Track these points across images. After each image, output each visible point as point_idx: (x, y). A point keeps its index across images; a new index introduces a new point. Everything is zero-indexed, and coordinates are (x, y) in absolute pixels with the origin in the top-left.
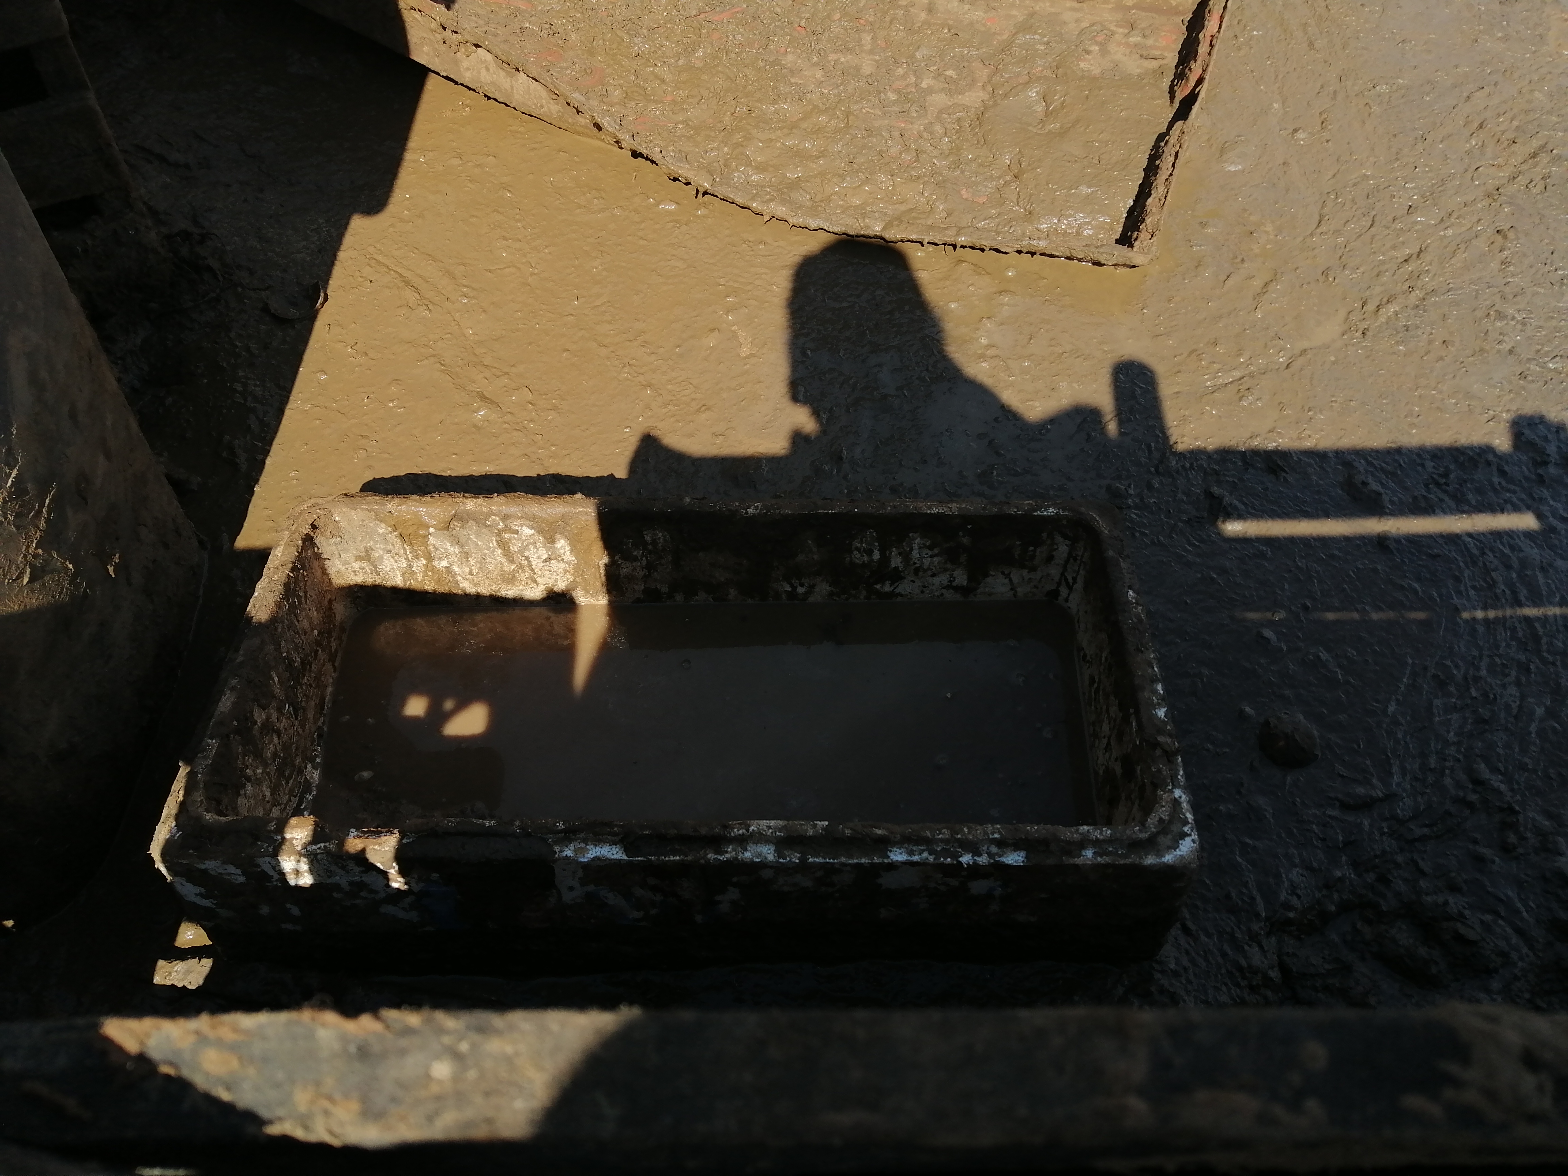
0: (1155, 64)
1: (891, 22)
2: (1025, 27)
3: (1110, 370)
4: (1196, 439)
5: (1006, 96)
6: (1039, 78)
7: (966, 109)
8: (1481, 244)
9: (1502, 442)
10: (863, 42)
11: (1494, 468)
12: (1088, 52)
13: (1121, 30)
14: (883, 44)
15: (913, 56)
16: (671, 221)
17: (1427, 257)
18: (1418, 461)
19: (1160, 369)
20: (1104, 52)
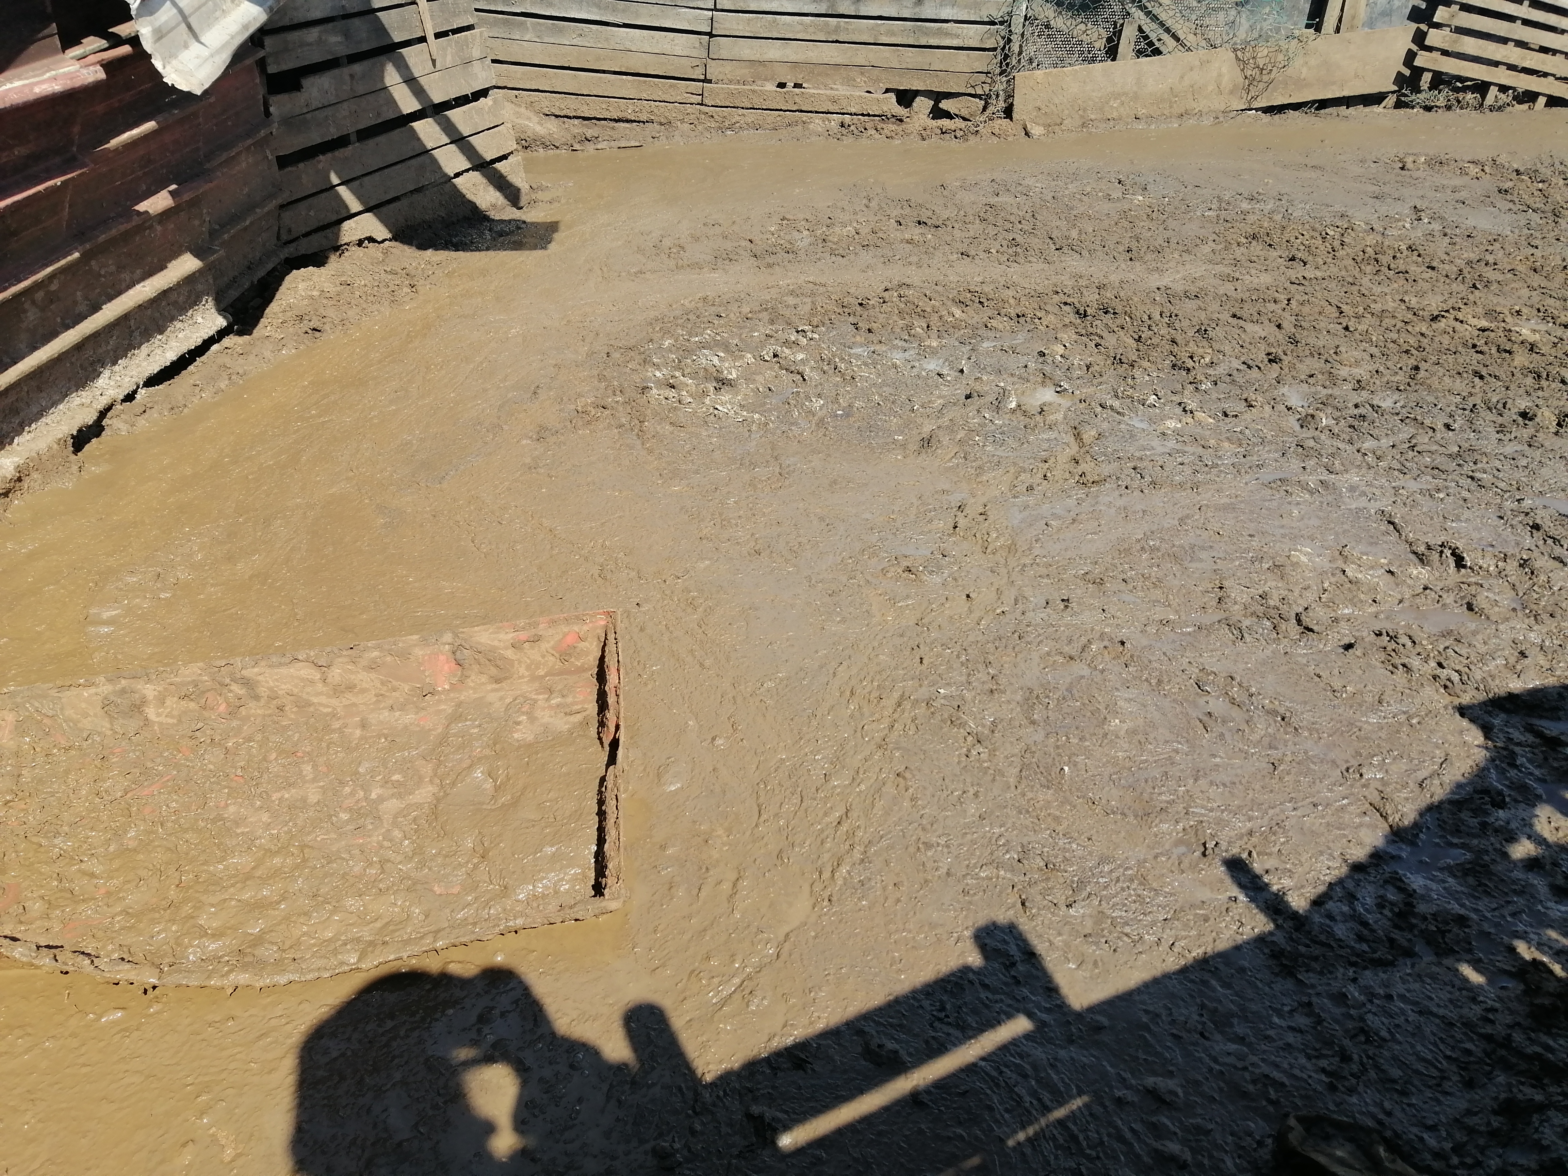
0: (578, 718)
1: (328, 748)
2: (455, 717)
3: (621, 1022)
4: (721, 1062)
5: (453, 784)
6: (480, 759)
7: (419, 806)
8: (890, 789)
9: (974, 959)
10: (305, 773)
11: (977, 985)
12: (518, 723)
13: (541, 697)
14: (325, 769)
15: (357, 773)
16: (118, 1033)
17: (854, 814)
18: (916, 1004)
19: (666, 1003)
20: (532, 719)
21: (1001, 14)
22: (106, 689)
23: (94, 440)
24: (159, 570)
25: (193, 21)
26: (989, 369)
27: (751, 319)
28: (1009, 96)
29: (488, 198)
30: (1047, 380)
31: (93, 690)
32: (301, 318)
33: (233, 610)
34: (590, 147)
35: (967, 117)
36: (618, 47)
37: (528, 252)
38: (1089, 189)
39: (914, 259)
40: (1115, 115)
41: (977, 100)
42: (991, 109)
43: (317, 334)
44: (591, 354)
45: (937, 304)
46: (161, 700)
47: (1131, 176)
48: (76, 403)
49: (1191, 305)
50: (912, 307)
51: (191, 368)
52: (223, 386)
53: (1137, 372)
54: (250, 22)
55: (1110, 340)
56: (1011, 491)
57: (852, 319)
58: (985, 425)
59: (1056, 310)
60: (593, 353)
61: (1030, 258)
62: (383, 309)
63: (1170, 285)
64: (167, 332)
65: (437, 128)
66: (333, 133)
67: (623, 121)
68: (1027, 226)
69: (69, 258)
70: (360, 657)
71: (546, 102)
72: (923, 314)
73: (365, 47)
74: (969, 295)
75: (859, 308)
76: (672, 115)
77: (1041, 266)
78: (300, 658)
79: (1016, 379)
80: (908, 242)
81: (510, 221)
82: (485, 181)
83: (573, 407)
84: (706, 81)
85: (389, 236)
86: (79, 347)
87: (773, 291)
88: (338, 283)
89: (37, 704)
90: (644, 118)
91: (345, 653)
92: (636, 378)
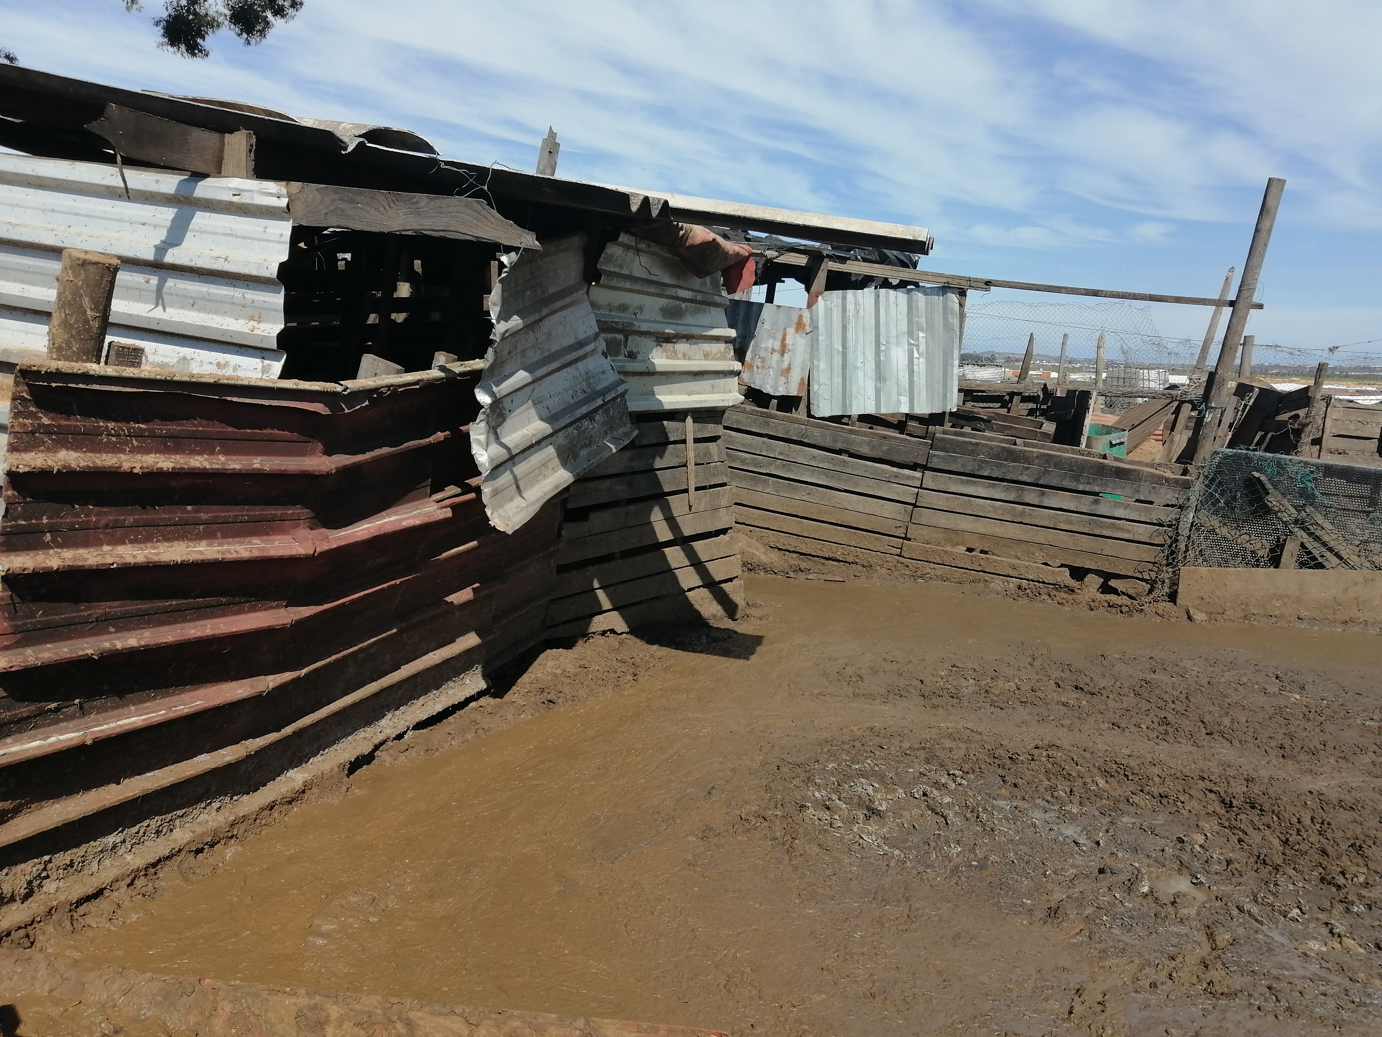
21: (1169, 519)
22: (303, 1001)
23: (365, 767)
24: (375, 895)
25: (521, 484)
26: (1125, 846)
27: (909, 755)
28: (1175, 584)
29: (711, 609)
30: (1184, 870)
31: (293, 1000)
32: (543, 691)
33: (419, 947)
34: (802, 576)
35: (1134, 595)
36: (837, 505)
37: (732, 660)
38: (1245, 680)
39: (1067, 722)
40: (1277, 612)
41: (1144, 584)
42: (1156, 593)
43: (552, 705)
44: (764, 764)
45: (1083, 770)
46: (340, 1022)
47: (1290, 674)
48: (361, 736)
49: (1344, 816)
50: (1058, 769)
51: (451, 719)
52: (469, 737)
53: (1281, 879)
54: (561, 484)
55: (1255, 838)
56: (1133, 983)
57: (1000, 771)
58: (1114, 905)
59: (1201, 795)
60: (766, 763)
61: (1179, 739)
62: (606, 692)
63: (1324, 790)
64: (441, 689)
65: (682, 554)
66: (604, 551)
67: (833, 560)
68: (1179, 708)
69: (389, 633)
70: (505, 1023)
71: (773, 538)
72: (1068, 777)
73: (642, 494)
74: (1115, 766)
75: (1008, 762)
76: (873, 561)
77: (1190, 748)
78: (457, 1011)
79: (1151, 862)
80: (1063, 704)
81: (725, 629)
82: (711, 596)
83: (738, 812)
84: (906, 538)
85: (627, 630)
86: (376, 695)
87: (933, 731)
88: (578, 665)
89: (250, 1002)
90: (850, 559)
91: (493, 1016)
92: (798, 795)
